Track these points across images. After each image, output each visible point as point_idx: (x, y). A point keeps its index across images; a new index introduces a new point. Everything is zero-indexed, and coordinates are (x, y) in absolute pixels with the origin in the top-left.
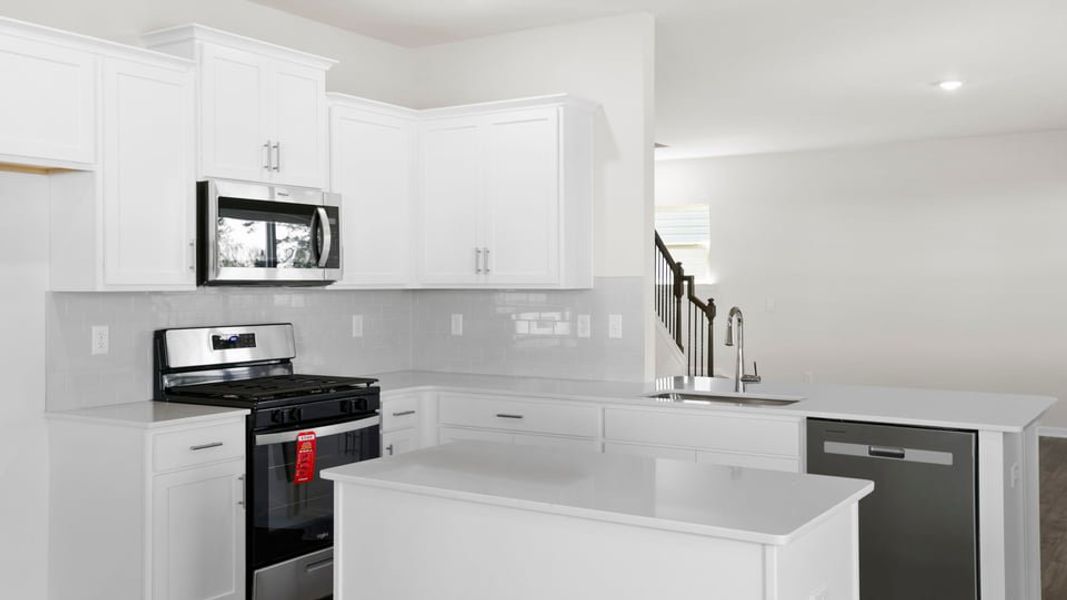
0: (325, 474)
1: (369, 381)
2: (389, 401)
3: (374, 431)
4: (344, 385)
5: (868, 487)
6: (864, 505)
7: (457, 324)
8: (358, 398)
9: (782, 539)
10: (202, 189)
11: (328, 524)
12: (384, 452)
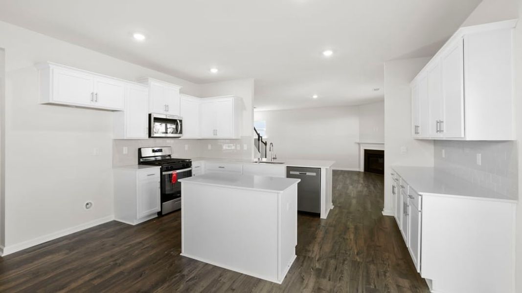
0: (179, 180)
1: (189, 160)
2: (194, 164)
3: (190, 171)
4: (183, 161)
5: (299, 180)
6: (299, 184)
7: (210, 147)
8: (186, 164)
9: (282, 192)
10: (150, 115)
11: (180, 192)
12: (193, 176)
